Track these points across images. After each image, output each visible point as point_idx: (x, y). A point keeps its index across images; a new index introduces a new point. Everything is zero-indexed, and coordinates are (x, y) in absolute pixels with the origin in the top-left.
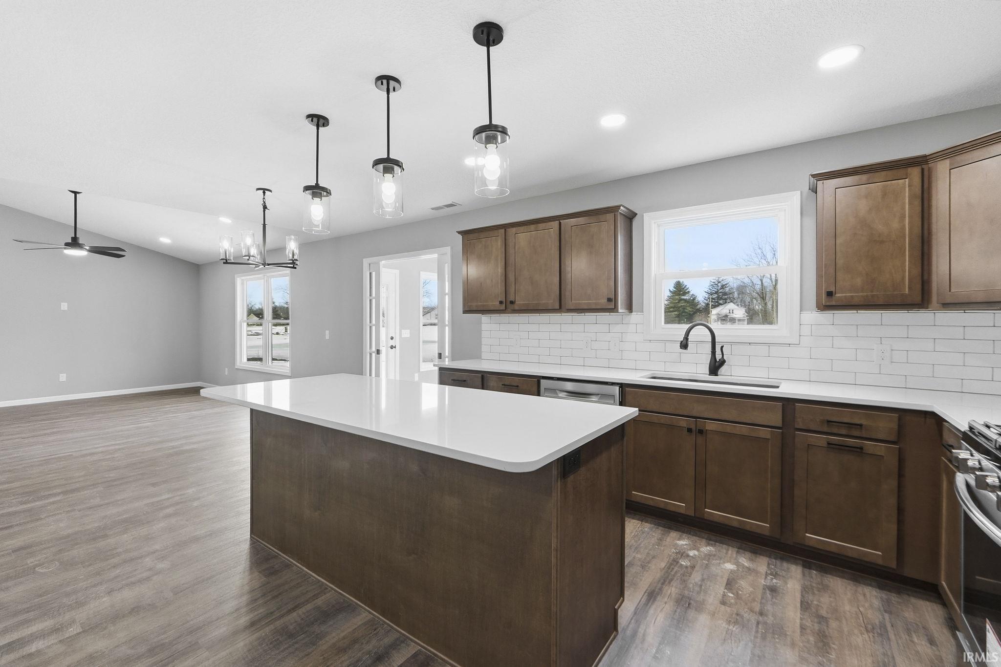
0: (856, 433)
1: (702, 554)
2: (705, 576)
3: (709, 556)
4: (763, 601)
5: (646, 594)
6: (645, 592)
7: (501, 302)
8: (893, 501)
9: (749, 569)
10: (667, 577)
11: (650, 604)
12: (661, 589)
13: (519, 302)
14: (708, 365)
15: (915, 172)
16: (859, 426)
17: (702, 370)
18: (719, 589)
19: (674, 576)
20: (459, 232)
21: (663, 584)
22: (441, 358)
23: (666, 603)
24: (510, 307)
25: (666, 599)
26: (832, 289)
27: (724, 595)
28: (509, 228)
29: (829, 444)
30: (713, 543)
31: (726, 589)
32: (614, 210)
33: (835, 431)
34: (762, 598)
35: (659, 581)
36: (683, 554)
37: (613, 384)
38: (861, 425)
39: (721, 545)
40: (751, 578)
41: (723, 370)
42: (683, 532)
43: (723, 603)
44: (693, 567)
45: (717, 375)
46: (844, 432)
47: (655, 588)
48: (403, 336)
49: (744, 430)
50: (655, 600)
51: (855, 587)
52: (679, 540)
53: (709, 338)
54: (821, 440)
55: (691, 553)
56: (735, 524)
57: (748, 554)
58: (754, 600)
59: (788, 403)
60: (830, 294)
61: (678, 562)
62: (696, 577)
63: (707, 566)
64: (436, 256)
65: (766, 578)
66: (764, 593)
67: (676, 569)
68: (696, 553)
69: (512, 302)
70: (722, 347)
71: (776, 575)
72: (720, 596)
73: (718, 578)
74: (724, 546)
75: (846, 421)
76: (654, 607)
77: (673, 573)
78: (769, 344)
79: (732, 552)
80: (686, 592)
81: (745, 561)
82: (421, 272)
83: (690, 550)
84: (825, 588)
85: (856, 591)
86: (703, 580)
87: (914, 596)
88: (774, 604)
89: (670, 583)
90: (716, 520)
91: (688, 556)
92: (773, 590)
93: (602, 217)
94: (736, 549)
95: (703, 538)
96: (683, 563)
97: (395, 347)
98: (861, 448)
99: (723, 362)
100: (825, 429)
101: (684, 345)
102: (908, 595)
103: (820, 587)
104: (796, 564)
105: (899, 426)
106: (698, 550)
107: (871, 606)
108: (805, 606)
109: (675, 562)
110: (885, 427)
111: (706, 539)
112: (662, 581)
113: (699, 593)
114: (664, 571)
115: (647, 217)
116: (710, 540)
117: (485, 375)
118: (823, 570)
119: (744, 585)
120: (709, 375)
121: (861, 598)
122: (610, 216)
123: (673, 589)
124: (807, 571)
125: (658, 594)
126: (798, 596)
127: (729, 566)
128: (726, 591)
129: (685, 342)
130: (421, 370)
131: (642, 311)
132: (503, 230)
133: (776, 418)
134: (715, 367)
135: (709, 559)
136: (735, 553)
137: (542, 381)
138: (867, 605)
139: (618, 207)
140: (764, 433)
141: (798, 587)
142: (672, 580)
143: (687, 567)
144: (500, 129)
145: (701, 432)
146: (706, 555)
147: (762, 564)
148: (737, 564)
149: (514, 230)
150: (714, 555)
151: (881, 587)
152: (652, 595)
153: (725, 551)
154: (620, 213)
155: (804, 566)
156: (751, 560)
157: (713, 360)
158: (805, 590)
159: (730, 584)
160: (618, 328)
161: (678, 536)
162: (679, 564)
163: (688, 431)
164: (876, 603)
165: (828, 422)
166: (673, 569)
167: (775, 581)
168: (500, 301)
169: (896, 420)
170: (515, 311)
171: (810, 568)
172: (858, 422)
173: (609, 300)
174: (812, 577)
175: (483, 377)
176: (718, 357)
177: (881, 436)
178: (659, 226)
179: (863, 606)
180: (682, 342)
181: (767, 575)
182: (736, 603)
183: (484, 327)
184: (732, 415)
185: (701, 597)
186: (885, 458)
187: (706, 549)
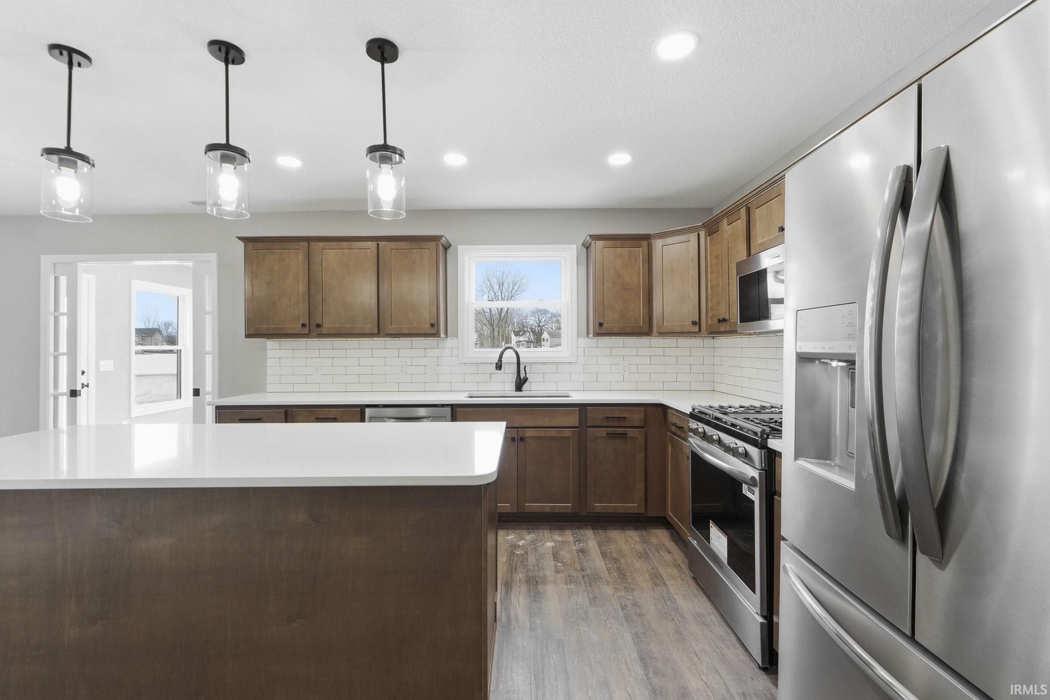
0: (622, 424)
1: (528, 541)
2: (538, 557)
3: (534, 542)
4: (580, 561)
5: (503, 586)
6: (502, 585)
7: (304, 325)
8: (642, 467)
9: (563, 542)
10: (512, 567)
11: (509, 592)
12: (512, 578)
13: (328, 325)
14: (515, 383)
15: (645, 243)
16: (624, 419)
17: (510, 387)
18: (549, 563)
19: (516, 564)
20: (240, 238)
21: (511, 573)
22: (199, 395)
23: (520, 587)
24: (319, 331)
25: (519, 585)
26: (602, 321)
27: (556, 566)
28: (313, 242)
29: (607, 434)
30: (532, 531)
31: (554, 561)
32: (436, 239)
33: (611, 424)
34: (579, 559)
35: (508, 572)
36: (515, 546)
37: (443, 406)
38: (625, 418)
39: (538, 530)
40: (566, 548)
41: (525, 387)
42: (508, 529)
43: (557, 572)
44: (527, 553)
45: (521, 391)
46: (615, 424)
47: (508, 578)
48: (102, 369)
49: (552, 433)
50: (511, 587)
51: (624, 534)
52: (507, 535)
53: (515, 361)
54: (603, 432)
55: (521, 543)
56: (548, 510)
57: (558, 532)
58: (574, 562)
59: (583, 408)
60: (601, 325)
61: (514, 554)
62: (532, 560)
63: (535, 549)
64: (190, 264)
65: (575, 544)
66: (579, 555)
67: (515, 559)
68: (524, 542)
69: (318, 326)
70: (525, 367)
71: (580, 541)
72: (553, 568)
73: (547, 555)
74: (540, 531)
75: (616, 416)
76: (513, 593)
77: (514, 563)
78: (557, 363)
79: (547, 533)
80: (530, 574)
81: (557, 537)
82: (133, 281)
83: (519, 541)
84: (609, 540)
85: (625, 535)
86: (537, 560)
87: (653, 529)
88: (587, 560)
89: (516, 571)
90: (533, 511)
91: (519, 546)
92: (582, 551)
93: (424, 244)
94: (548, 530)
95: (524, 529)
96: (518, 553)
97: (87, 386)
98: (626, 434)
99: (526, 380)
100: (605, 424)
101: (499, 366)
102: (650, 529)
103: (607, 539)
104: (588, 529)
105: (645, 416)
106: (524, 540)
107: (636, 542)
108: (604, 555)
109: (512, 554)
110: (637, 418)
111: (526, 529)
112: (510, 572)
113: (539, 571)
114: (507, 564)
115: (461, 249)
116: (529, 529)
117: (290, 410)
118: (605, 528)
119: (565, 554)
120: (516, 391)
121: (629, 539)
122: (432, 244)
123: (520, 575)
124: (595, 531)
125: (511, 582)
126: (598, 549)
127: (550, 544)
128: (555, 563)
129: (499, 363)
130: (133, 416)
131: (457, 337)
132: (306, 244)
133: (573, 420)
134: (520, 384)
135: (534, 543)
136: (549, 533)
137: (367, 410)
138: (633, 542)
139: (441, 237)
140: (567, 433)
141: (596, 544)
142: (516, 568)
143: (522, 555)
144: (399, 152)
145: (522, 439)
146: (531, 542)
147: (569, 536)
148: (555, 541)
149: (321, 244)
150: (537, 540)
151: (636, 529)
152: (508, 585)
153: (542, 534)
154: (441, 243)
155: (593, 529)
156: (561, 535)
157: (518, 379)
158: (600, 544)
159: (556, 556)
160: (435, 352)
161: (505, 533)
162: (516, 555)
163: (512, 440)
164: (638, 539)
165: (607, 418)
166: (513, 560)
167: (581, 545)
168: (302, 324)
169: (643, 411)
170: (321, 335)
171: (597, 529)
172: (624, 416)
173: (432, 325)
174: (600, 535)
175: (286, 412)
176: (522, 376)
177: (636, 424)
178: (469, 258)
179: (632, 543)
180: (497, 363)
181: (575, 542)
182: (565, 569)
183: (270, 353)
184: (546, 422)
185: (541, 574)
186: (638, 438)
187: (529, 537)
